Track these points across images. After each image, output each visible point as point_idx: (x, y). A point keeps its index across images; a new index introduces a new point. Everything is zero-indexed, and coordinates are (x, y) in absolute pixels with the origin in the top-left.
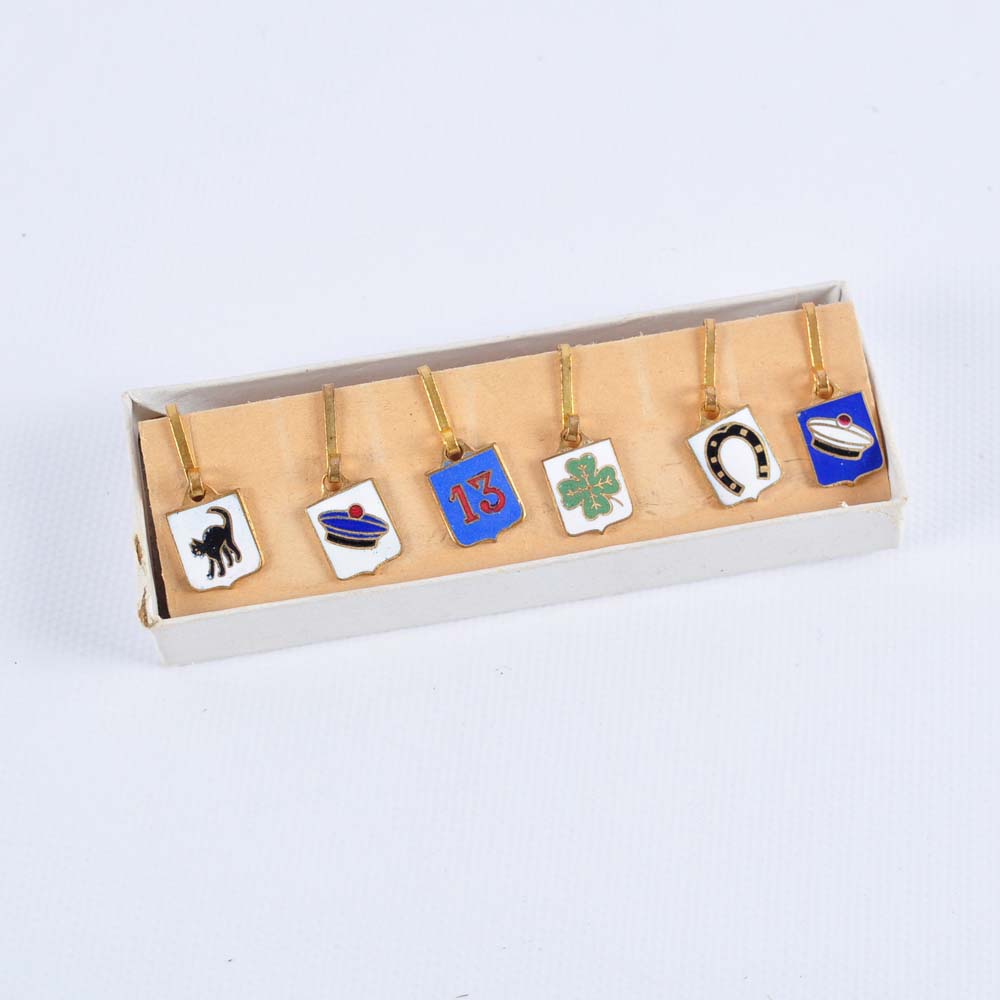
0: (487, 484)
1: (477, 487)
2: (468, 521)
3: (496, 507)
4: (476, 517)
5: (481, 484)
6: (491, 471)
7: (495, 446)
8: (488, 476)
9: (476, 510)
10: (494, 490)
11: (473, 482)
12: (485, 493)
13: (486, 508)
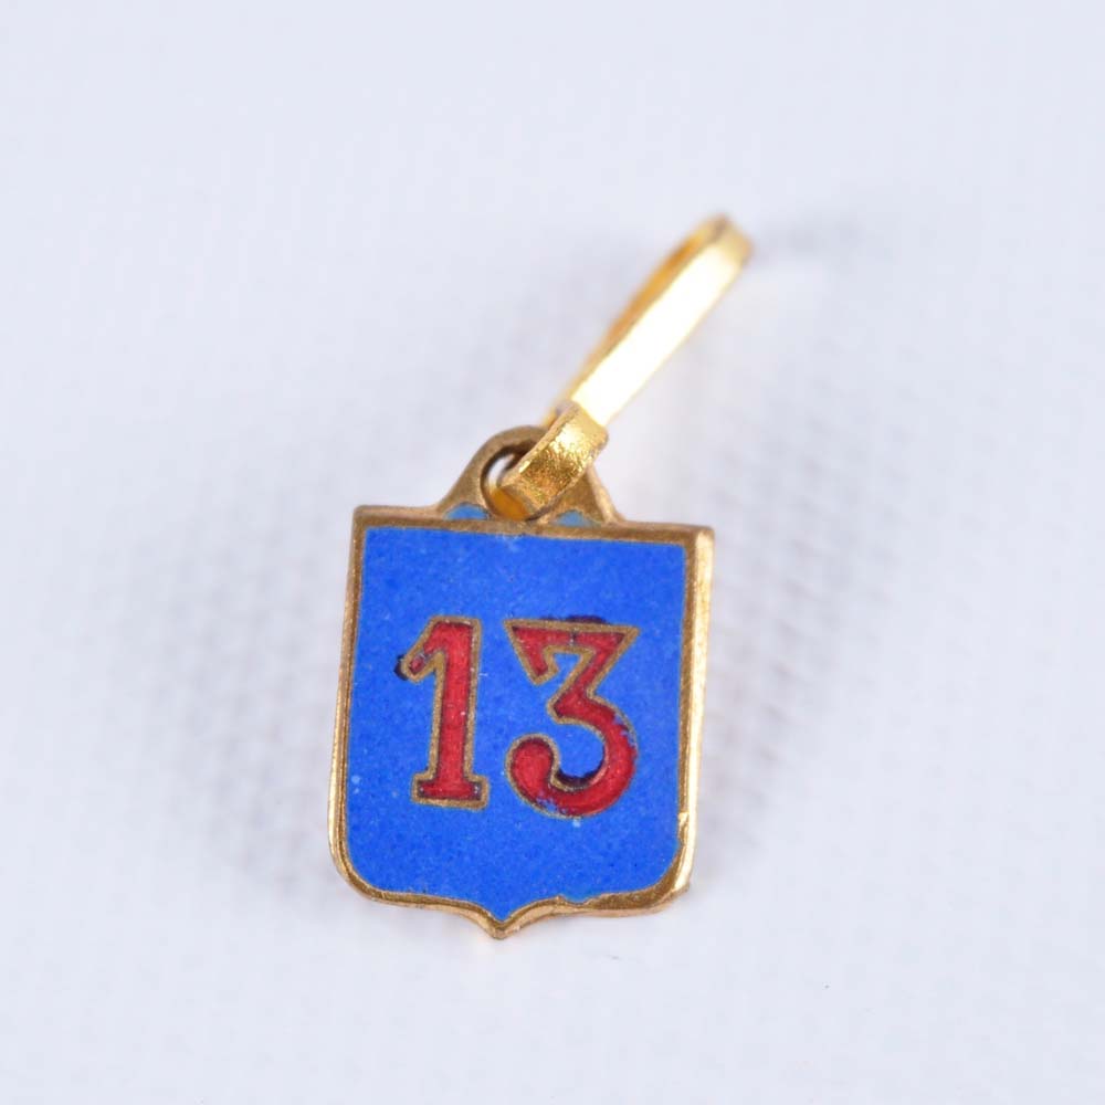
0: (587, 676)
1: (540, 670)
2: (429, 789)
3: (578, 793)
4: (468, 791)
5: (565, 665)
6: (632, 632)
7: (702, 542)
8: (607, 647)
9: (487, 763)
10: (602, 716)
11: (534, 639)
12: (562, 710)
13: (532, 775)
